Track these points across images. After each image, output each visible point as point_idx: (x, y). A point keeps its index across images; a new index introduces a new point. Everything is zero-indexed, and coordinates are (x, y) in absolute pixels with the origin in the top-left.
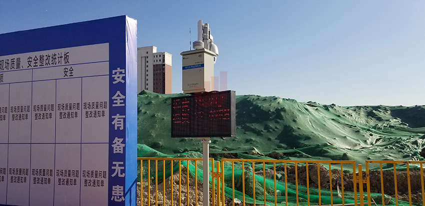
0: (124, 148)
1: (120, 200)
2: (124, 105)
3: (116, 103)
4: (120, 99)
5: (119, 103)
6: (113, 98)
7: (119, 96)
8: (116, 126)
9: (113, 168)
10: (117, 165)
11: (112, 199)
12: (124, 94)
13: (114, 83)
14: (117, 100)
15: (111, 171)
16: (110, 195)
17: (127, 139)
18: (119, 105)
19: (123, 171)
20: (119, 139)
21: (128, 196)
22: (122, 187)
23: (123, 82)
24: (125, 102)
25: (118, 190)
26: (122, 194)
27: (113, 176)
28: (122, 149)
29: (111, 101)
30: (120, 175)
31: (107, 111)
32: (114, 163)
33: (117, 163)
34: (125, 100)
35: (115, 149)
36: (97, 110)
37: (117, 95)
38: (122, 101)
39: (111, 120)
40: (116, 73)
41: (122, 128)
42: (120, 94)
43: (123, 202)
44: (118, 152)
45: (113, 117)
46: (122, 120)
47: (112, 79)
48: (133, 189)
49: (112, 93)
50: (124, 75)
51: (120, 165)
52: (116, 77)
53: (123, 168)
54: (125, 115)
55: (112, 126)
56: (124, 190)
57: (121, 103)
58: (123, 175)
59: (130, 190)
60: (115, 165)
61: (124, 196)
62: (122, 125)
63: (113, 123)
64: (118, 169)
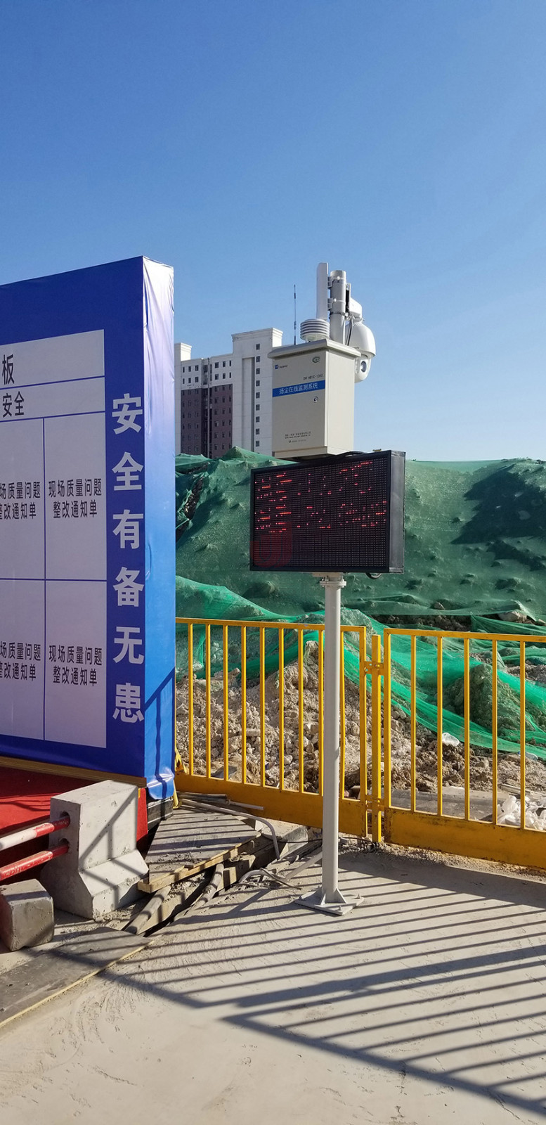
0: (142, 594)
1: (133, 720)
2: (139, 487)
3: (123, 483)
4: (132, 474)
5: (128, 483)
6: (115, 470)
7: (127, 464)
8: (123, 539)
9: (117, 641)
10: (126, 635)
11: (115, 716)
12: (140, 459)
13: (118, 431)
14: (123, 474)
15: (113, 649)
16: (111, 706)
17: (147, 573)
18: (128, 487)
19: (139, 650)
20: (130, 573)
21: (152, 710)
22: (137, 689)
23: (137, 428)
24: (142, 481)
25: (127, 694)
26: (138, 706)
27: (117, 659)
28: (136, 597)
29: (112, 478)
30: (132, 660)
31: (101, 502)
32: (119, 629)
33: (127, 630)
34: (141, 474)
35: (120, 596)
36: (79, 499)
37: (123, 462)
38: (136, 478)
39: (112, 524)
40: (120, 407)
41: (135, 546)
42: (132, 461)
43: (140, 725)
44: (128, 603)
45: (116, 517)
46: (136, 524)
47: (111, 423)
48: (166, 694)
49: (112, 459)
50: (140, 412)
51: (132, 636)
52: (120, 415)
53: (139, 642)
54: (143, 511)
55: (112, 540)
56: (142, 696)
57: (133, 483)
58: (139, 661)
59: (157, 695)
60: (121, 635)
61: (144, 708)
62: (136, 538)
63: (116, 532)
64: (128, 643)
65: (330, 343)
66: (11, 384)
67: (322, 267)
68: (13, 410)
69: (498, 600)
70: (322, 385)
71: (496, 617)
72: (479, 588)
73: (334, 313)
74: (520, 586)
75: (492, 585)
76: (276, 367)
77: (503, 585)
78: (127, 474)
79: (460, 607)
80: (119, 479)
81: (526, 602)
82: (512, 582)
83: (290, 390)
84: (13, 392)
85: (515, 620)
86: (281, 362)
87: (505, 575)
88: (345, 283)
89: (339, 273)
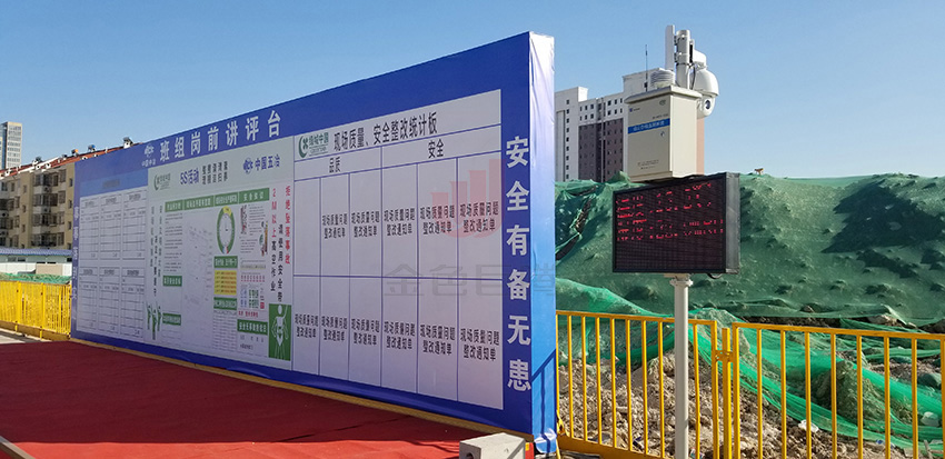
0: (529, 290)
1: (523, 389)
2: (526, 208)
3: (514, 205)
4: (521, 197)
5: (517, 205)
6: (508, 195)
7: (518, 190)
8: (515, 247)
9: (510, 326)
10: (517, 323)
11: (509, 385)
12: (527, 187)
13: (510, 165)
14: (514, 198)
15: (508, 333)
16: (506, 377)
17: (532, 273)
18: (518, 208)
19: (527, 334)
20: (519, 274)
21: (537, 381)
22: (526, 364)
23: (525, 162)
24: (528, 203)
25: (518, 368)
26: (526, 378)
27: (510, 341)
28: (524, 292)
29: (506, 201)
30: (522, 342)
31: (498, 219)
32: (512, 317)
33: (518, 318)
34: (528, 198)
35: (512, 292)
36: (482, 218)
37: (514, 188)
38: (524, 200)
39: (506, 236)
40: (512, 147)
41: (523, 253)
42: (521, 188)
43: (529, 393)
44: (518, 297)
45: (508, 231)
46: (524, 236)
47: (506, 159)
48: (549, 369)
49: (506, 186)
50: (527, 150)
51: (521, 323)
52: (512, 153)
53: (527, 328)
54: (529, 227)
55: (507, 248)
56: (530, 371)
57: (521, 204)
58: (527, 342)
59: (541, 370)
60: (513, 322)
61: (531, 380)
62: (524, 247)
63: (509, 242)
64: (519, 329)
65: (674, 89)
66: (434, 134)
67: (670, 28)
68: (436, 153)
69: (868, 305)
70: (667, 122)
71: (866, 320)
72: (848, 294)
73: (679, 64)
74: (890, 292)
75: (862, 291)
76: (631, 110)
77: (871, 291)
78: (517, 198)
79: (830, 310)
80: (511, 201)
81: (897, 306)
82: (882, 288)
83: (641, 128)
84: (436, 140)
85: (884, 322)
86: (633, 106)
87: (875, 282)
88: (689, 40)
89: (684, 32)
